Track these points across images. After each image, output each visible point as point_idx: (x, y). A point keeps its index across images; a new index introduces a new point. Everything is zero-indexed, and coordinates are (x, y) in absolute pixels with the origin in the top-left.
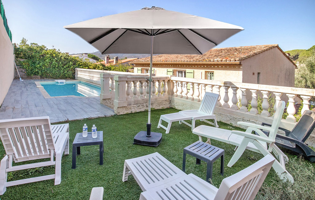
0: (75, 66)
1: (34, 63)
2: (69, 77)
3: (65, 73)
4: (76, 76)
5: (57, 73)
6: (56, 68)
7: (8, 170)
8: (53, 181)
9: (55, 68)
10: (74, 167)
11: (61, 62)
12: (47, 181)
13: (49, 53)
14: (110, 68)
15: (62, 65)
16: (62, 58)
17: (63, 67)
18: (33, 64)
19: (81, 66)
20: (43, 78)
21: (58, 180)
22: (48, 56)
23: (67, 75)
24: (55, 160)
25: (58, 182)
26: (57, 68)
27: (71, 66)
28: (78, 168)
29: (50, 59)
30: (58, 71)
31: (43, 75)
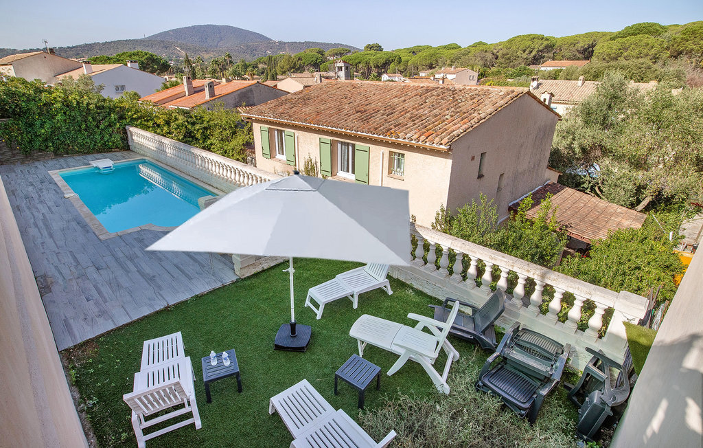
0: (124, 122)
1: (31, 125)
2: (117, 148)
3: (106, 139)
4: (130, 143)
5: (88, 141)
6: (83, 132)
7: (143, 427)
8: (193, 425)
9: (80, 131)
10: (209, 401)
11: (90, 118)
12: (187, 426)
13: (58, 98)
14: (201, 117)
15: (95, 123)
16: (91, 107)
17: (98, 127)
18: (29, 129)
19: (137, 119)
20: (61, 155)
21: (198, 425)
22: (58, 105)
23: (110, 144)
24: (189, 405)
25: (199, 426)
26: (85, 130)
27: (115, 124)
28: (214, 402)
29: (65, 113)
30: (88, 136)
31: (59, 149)
